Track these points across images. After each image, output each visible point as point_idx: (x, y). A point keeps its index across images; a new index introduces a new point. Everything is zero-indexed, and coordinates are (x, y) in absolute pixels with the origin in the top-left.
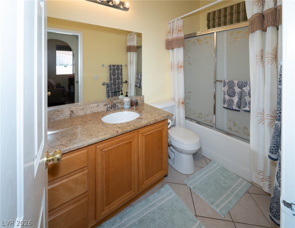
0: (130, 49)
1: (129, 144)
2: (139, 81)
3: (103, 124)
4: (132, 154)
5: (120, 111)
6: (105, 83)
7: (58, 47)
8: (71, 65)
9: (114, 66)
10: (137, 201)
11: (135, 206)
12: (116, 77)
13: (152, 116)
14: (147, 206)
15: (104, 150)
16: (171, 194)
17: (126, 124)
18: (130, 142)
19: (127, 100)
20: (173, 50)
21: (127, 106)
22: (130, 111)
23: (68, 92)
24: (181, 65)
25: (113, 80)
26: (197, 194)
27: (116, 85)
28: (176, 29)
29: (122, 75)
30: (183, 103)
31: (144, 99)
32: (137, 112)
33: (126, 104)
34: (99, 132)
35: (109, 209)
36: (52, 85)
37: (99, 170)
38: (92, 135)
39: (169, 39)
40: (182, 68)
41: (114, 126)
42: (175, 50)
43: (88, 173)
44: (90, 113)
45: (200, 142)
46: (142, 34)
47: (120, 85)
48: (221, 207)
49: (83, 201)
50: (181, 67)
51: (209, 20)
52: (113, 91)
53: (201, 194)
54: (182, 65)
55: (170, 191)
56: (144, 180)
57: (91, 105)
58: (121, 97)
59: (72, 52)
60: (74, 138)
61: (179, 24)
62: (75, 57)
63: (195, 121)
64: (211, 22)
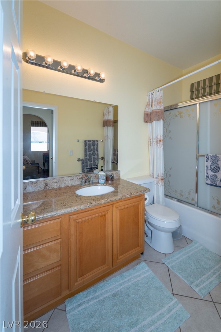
0: (106, 123)
1: (103, 217)
2: (116, 157)
3: (77, 196)
4: (106, 227)
5: (94, 186)
6: (80, 159)
7: (33, 123)
8: (46, 143)
9: (90, 141)
10: (111, 276)
11: (109, 281)
12: (92, 152)
13: (128, 190)
14: (121, 282)
15: (78, 221)
16: (147, 271)
17: (101, 197)
18: (105, 215)
19: (102, 174)
20: (152, 123)
21: (102, 181)
22: (105, 185)
23: (43, 169)
24: (160, 139)
25: (89, 156)
26: (175, 272)
27: (91, 161)
28: (155, 101)
29: (98, 151)
30: (162, 180)
31: (120, 174)
32: (112, 187)
33: (101, 178)
34: (72, 203)
35: (82, 281)
36: (26, 161)
37: (72, 240)
38: (65, 206)
39: (148, 112)
40: (161, 143)
41: (88, 198)
42: (154, 122)
43: (61, 243)
44: (64, 186)
45: (180, 220)
46: (119, 106)
47: (96, 161)
48: (201, 287)
49: (56, 269)
50: (160, 141)
51: (192, 92)
52: (89, 167)
53: (180, 273)
54: (162, 139)
55: (147, 269)
56: (119, 254)
57: (65, 178)
58: (96, 171)
59: (47, 128)
60: (48, 207)
61: (159, 96)
62: (50, 133)
63: (176, 200)
64: (195, 94)
